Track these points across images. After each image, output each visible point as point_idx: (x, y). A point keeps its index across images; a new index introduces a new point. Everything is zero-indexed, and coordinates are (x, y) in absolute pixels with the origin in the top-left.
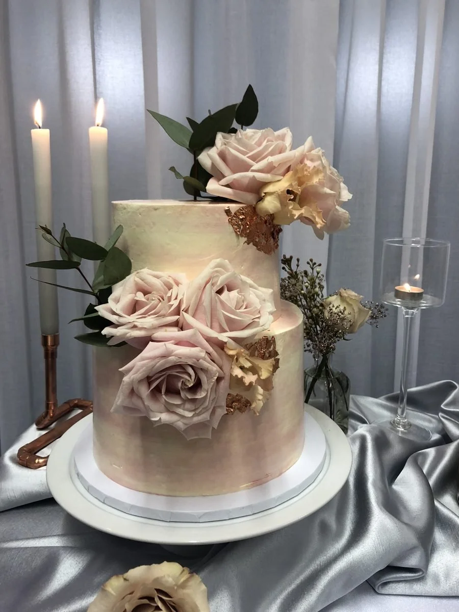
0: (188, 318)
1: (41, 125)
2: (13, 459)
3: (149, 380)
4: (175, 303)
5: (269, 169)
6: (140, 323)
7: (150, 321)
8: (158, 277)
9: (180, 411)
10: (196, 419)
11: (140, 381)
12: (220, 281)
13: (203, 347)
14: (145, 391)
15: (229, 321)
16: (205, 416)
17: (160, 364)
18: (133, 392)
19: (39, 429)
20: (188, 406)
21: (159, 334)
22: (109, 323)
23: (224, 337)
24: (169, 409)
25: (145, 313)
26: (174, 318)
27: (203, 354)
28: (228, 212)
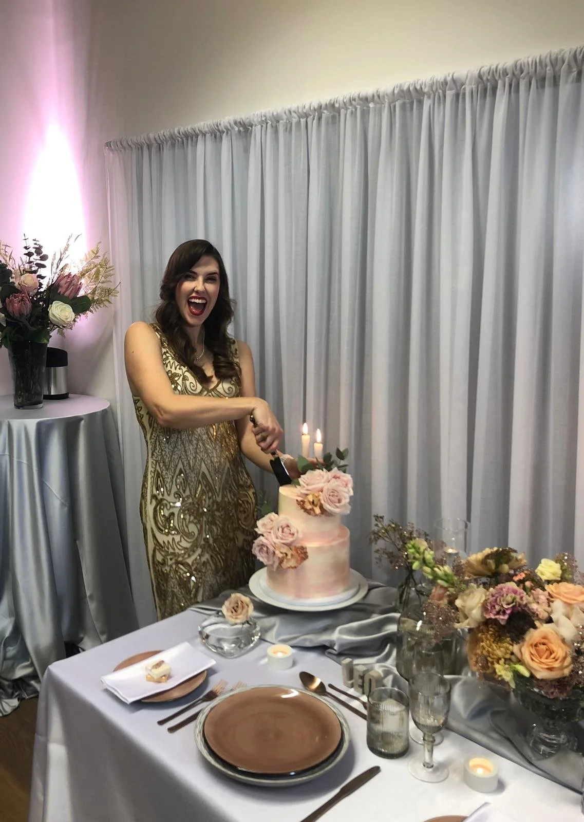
0: (272, 532)
3: (258, 546)
5: (308, 490)
6: (263, 530)
8: (275, 516)
10: (268, 563)
14: (257, 549)
16: (270, 563)
23: (276, 541)
26: (270, 531)
28: (297, 501)
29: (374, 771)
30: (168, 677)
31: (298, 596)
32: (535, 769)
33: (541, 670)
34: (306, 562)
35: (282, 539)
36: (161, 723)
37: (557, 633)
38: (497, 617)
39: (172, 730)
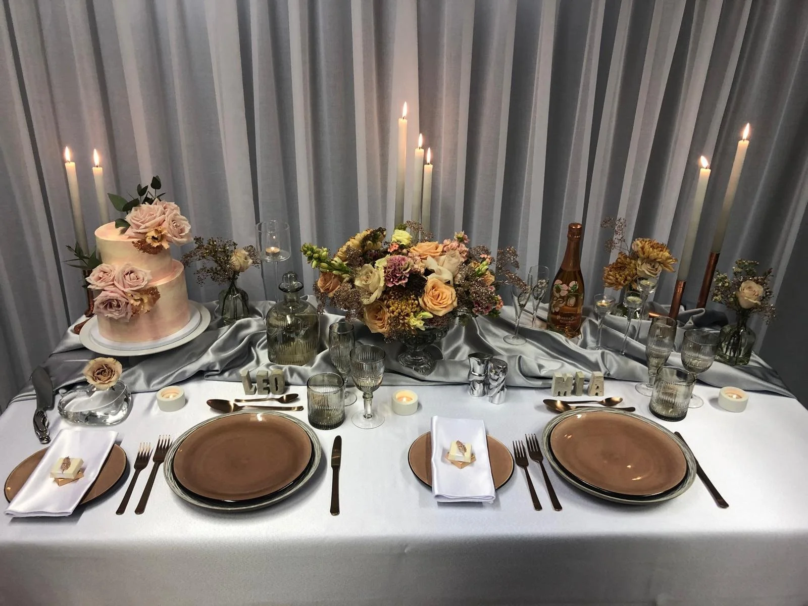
0: (116, 283)
1: (69, 160)
2: (72, 331)
3: (103, 303)
4: (112, 278)
5: (146, 228)
6: (99, 285)
7: (103, 284)
8: (107, 267)
9: (115, 313)
10: (120, 316)
11: (100, 304)
12: (127, 270)
13: (118, 293)
14: (102, 307)
15: (130, 285)
16: (123, 315)
17: (105, 299)
18: (98, 308)
19: (87, 317)
20: (117, 311)
21: (105, 289)
22: (90, 284)
23: (126, 290)
24: (111, 313)
25: (102, 281)
26: (112, 283)
27: (119, 296)
28: (133, 242)
29: (338, 441)
30: (81, 471)
31: (156, 338)
32: (429, 384)
33: (441, 309)
34: (160, 302)
35: (131, 286)
36: (121, 510)
37: (440, 280)
38: (400, 283)
39: (140, 509)
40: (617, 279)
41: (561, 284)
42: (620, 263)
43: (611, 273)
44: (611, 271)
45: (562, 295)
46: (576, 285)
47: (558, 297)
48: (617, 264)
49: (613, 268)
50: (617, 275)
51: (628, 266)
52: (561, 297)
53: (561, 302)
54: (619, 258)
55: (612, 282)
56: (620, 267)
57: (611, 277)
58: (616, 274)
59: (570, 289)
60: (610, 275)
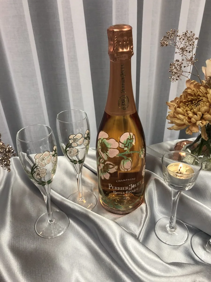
40: (190, 118)
41: (107, 139)
42: (190, 95)
43: (180, 110)
44: (179, 107)
45: (112, 156)
46: (131, 139)
47: (106, 158)
48: (187, 96)
49: (181, 102)
50: (189, 112)
51: (204, 99)
52: (109, 159)
53: (111, 166)
54: (188, 88)
55: (182, 123)
56: (191, 101)
57: (181, 116)
58: (187, 111)
59: (121, 145)
60: (178, 113)
